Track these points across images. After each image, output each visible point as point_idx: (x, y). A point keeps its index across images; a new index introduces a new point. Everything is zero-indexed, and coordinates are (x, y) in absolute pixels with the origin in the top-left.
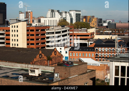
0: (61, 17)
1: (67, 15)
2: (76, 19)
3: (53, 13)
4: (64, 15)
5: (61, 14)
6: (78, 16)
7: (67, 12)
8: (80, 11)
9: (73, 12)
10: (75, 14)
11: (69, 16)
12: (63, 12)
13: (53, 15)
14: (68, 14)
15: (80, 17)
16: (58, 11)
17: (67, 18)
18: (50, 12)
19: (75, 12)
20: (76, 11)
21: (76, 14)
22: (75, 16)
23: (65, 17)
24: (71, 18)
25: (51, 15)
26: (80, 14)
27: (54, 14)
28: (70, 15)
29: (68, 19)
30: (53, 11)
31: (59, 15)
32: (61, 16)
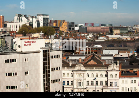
0: (28, 22)
1: (33, 20)
2: (43, 23)
3: (19, 17)
4: (31, 20)
5: (27, 18)
6: (45, 20)
7: (34, 17)
8: (48, 15)
9: (40, 16)
10: (42, 18)
11: (36, 21)
12: (30, 16)
13: (19, 20)
14: (35, 18)
15: (48, 21)
16: (25, 16)
17: (33, 22)
18: (17, 16)
19: (42, 16)
20: (44, 15)
21: (44, 18)
22: (42, 21)
23: (32, 21)
24: (37, 23)
25: (18, 19)
26: (48, 18)
27: (21, 18)
28: (37, 19)
29: (35, 23)
30: (19, 16)
31: (26, 20)
32: (28, 20)
